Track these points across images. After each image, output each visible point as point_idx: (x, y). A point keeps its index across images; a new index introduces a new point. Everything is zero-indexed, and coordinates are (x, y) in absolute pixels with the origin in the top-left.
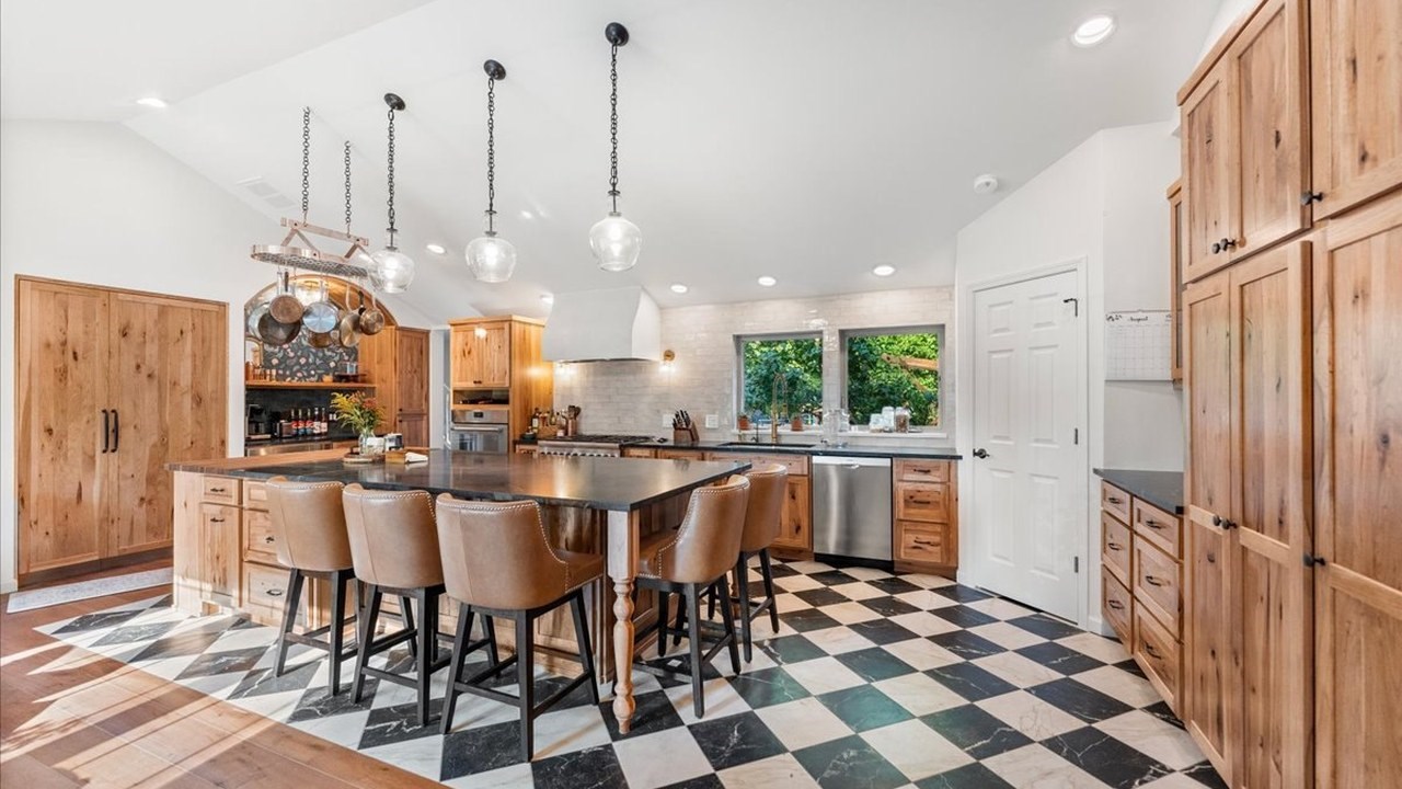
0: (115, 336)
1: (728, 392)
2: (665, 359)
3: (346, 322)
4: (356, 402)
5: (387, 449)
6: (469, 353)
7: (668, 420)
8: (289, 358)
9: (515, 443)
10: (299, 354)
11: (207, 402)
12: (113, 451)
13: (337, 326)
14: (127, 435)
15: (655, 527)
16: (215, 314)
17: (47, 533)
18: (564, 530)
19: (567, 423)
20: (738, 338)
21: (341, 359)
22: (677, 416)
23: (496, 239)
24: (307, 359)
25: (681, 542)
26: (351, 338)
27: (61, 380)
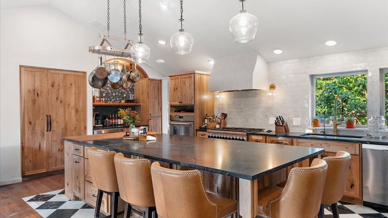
0: (50, 86)
1: (307, 106)
2: (270, 89)
3: (124, 77)
4: (128, 113)
5: (140, 134)
6: (177, 89)
7: (272, 121)
8: (109, 93)
9: (197, 130)
10: (113, 92)
11: (80, 112)
12: (50, 131)
13: (121, 79)
14: (54, 124)
15: (267, 184)
16: (82, 77)
17: (30, 161)
18: (216, 182)
19: (221, 121)
20: (312, 77)
21: (128, 93)
22: (277, 119)
23: (184, 33)
24: (116, 93)
25: (283, 199)
26: (127, 84)
27: (33, 104)
